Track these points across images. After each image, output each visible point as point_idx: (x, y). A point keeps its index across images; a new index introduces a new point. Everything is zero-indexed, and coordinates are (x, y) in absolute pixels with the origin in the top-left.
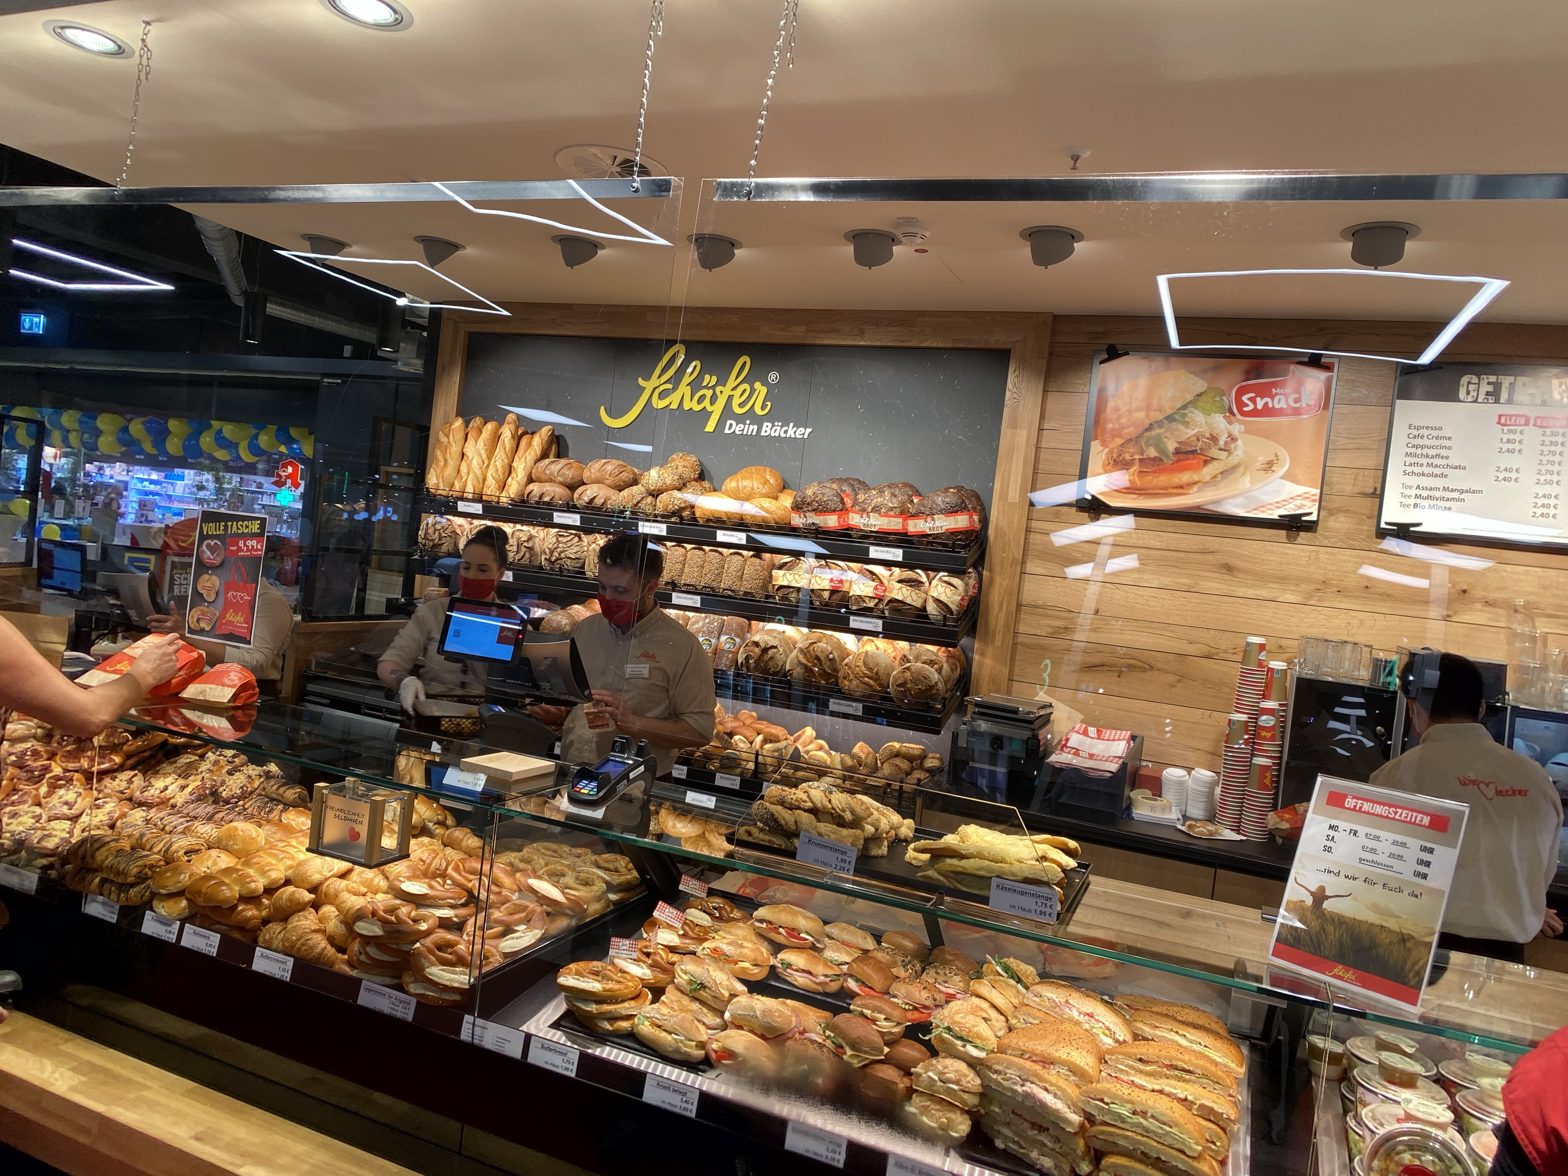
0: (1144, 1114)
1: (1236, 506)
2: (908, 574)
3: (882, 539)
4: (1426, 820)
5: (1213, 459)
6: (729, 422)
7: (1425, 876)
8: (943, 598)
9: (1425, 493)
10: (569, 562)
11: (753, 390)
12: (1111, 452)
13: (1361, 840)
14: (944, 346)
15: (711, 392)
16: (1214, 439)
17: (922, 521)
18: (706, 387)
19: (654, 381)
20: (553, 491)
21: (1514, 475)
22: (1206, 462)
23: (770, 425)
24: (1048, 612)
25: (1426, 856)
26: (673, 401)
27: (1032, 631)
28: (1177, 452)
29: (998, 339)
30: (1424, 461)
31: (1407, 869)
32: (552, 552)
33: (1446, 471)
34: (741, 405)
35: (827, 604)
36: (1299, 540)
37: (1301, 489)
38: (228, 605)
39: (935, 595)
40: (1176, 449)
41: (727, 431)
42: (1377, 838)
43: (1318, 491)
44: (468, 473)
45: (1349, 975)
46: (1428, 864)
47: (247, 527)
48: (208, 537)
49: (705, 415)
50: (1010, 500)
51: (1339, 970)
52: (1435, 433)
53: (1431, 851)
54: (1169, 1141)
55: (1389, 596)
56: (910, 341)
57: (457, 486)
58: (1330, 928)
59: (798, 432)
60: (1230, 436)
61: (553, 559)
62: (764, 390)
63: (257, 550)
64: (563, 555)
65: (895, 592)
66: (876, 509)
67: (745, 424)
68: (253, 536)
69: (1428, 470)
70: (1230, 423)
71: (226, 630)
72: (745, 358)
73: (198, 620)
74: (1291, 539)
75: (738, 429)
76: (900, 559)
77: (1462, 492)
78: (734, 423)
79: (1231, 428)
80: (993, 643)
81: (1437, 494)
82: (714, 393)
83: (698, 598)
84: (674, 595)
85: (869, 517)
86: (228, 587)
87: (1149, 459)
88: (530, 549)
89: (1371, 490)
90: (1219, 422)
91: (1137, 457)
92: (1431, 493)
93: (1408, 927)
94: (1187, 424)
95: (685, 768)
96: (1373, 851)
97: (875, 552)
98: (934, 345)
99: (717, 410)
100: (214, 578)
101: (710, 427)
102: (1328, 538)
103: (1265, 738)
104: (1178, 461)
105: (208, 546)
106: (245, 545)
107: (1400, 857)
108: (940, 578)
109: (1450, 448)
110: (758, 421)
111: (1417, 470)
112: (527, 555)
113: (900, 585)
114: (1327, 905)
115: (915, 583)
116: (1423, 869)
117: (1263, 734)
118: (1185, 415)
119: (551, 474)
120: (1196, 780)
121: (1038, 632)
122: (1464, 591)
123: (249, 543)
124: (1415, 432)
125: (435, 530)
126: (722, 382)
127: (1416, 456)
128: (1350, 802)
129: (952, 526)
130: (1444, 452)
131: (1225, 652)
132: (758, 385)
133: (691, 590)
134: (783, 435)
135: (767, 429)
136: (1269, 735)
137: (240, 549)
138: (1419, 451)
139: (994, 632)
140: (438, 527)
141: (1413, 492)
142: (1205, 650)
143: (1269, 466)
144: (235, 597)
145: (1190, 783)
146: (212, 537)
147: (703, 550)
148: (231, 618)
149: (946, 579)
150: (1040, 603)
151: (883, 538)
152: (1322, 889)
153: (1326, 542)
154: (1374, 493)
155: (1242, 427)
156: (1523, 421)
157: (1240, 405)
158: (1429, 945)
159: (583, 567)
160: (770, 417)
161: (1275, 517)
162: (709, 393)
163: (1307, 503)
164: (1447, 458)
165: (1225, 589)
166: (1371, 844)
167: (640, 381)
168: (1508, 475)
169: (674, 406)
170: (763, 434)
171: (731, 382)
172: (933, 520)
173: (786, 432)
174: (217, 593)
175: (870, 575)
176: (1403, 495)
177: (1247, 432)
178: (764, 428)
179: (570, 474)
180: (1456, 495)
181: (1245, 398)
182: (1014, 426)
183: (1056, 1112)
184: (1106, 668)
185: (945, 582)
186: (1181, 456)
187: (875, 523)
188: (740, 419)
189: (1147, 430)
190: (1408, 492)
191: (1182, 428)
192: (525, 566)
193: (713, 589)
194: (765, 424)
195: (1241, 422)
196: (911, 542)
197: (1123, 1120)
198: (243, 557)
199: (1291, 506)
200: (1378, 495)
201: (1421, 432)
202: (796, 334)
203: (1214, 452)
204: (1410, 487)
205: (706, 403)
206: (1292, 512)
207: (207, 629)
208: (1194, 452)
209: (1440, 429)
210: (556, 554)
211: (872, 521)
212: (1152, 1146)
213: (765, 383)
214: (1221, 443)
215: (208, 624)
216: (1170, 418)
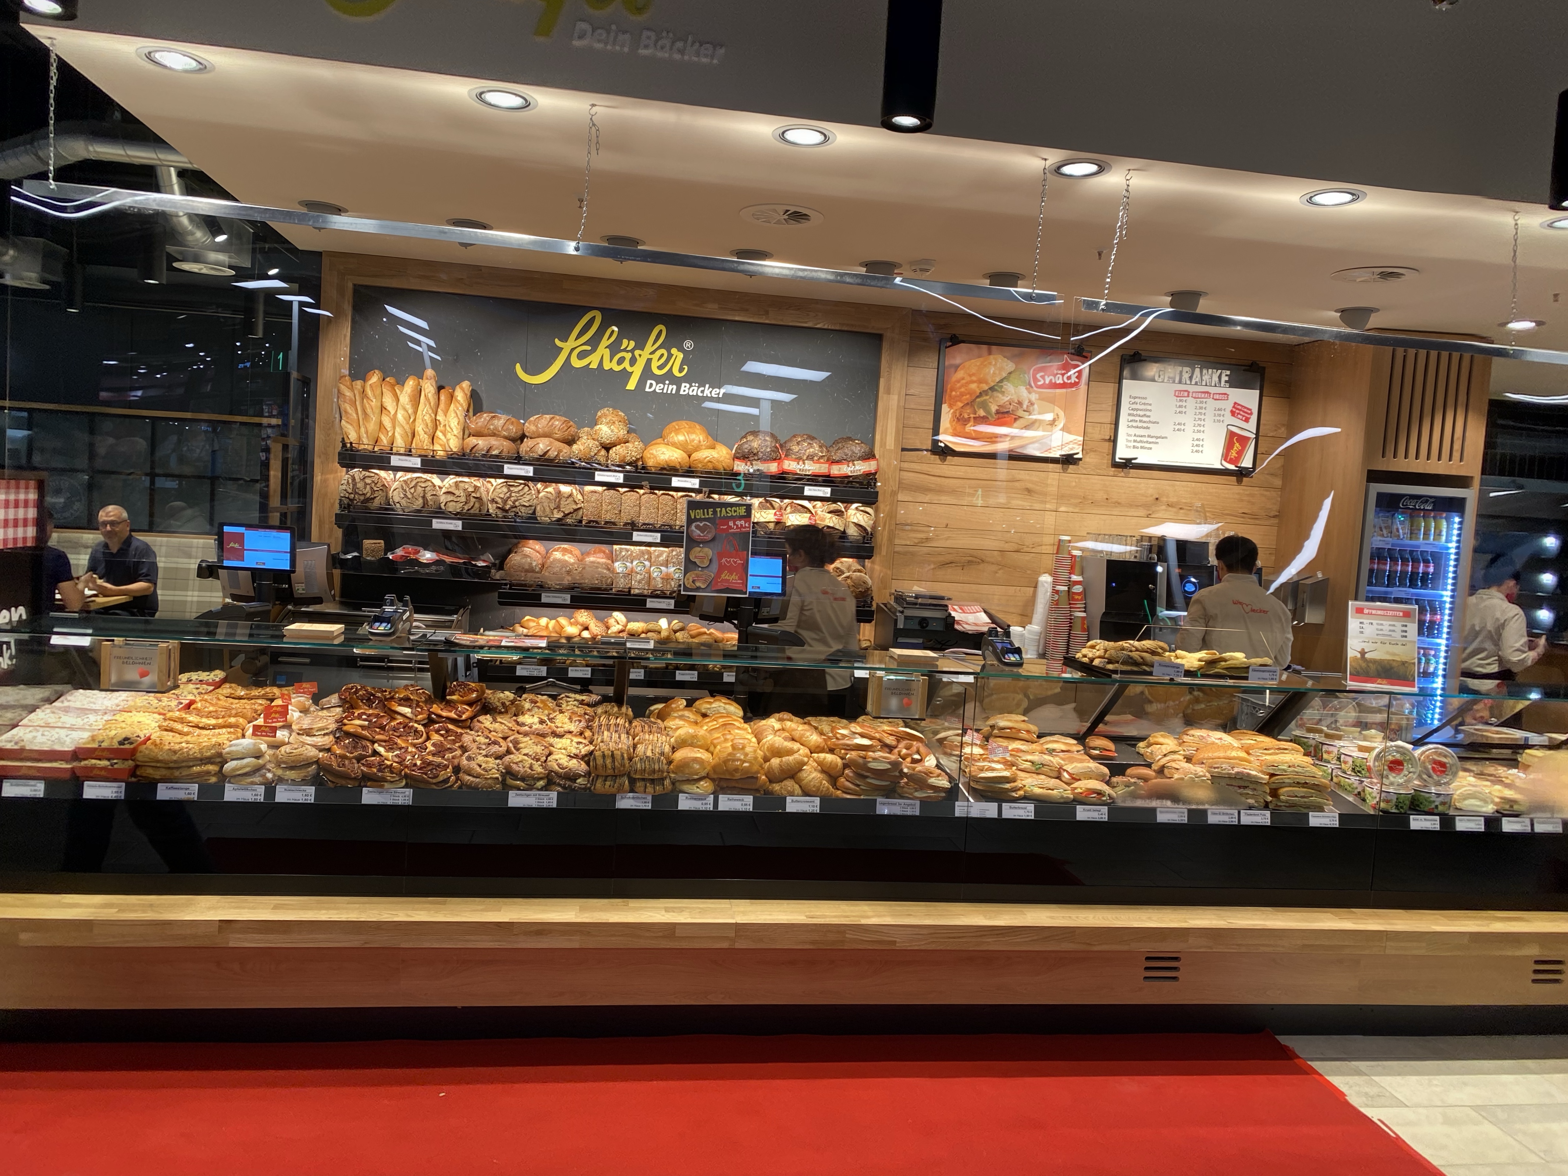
0: (1294, 766)
1: (1034, 449)
2: (833, 506)
3: (812, 480)
4: (1401, 614)
5: (1020, 417)
6: (649, 382)
7: (1406, 637)
8: (862, 523)
9: (1138, 439)
10: (523, 509)
11: (670, 355)
12: (954, 412)
13: (1375, 626)
14: (833, 328)
15: (630, 355)
16: (1020, 403)
17: (845, 466)
18: (625, 350)
19: (571, 343)
20: (499, 446)
21: (1182, 427)
22: (1016, 419)
23: (688, 386)
24: (915, 528)
25: (1404, 629)
26: (593, 361)
27: (904, 542)
28: (998, 412)
29: (874, 327)
30: (1138, 419)
31: (1398, 635)
32: (505, 502)
33: (1149, 425)
34: (660, 368)
35: (771, 533)
36: (1069, 471)
37: (1072, 437)
38: (721, 568)
39: (855, 521)
40: (997, 410)
41: (647, 389)
42: (1382, 624)
43: (1082, 439)
44: (394, 428)
45: (1385, 682)
46: (1406, 631)
47: (735, 511)
48: (696, 520)
49: (626, 375)
50: (888, 447)
51: (1379, 681)
52: (1143, 401)
53: (1406, 626)
54: (1307, 774)
55: (1119, 503)
56: (806, 322)
57: (384, 440)
58: (1371, 665)
59: (713, 392)
60: (1030, 401)
61: (507, 507)
62: (681, 356)
63: (745, 527)
64: (517, 504)
65: (827, 521)
66: (810, 458)
67: (664, 384)
68: (741, 517)
69: (1140, 425)
70: (1030, 393)
71: (720, 586)
72: (661, 327)
73: (693, 581)
74: (1065, 470)
75: (658, 388)
76: (829, 495)
77: (1157, 438)
78: (654, 383)
79: (1030, 396)
80: (880, 554)
81: (1145, 439)
82: (633, 356)
83: (659, 535)
84: (635, 533)
85: (804, 463)
86: (720, 556)
87: (980, 417)
88: (479, 499)
89: (1108, 437)
90: (1023, 391)
91: (972, 416)
92: (1142, 439)
93: (1404, 659)
94: (1003, 393)
95: (696, 673)
96: (1382, 630)
97: (808, 491)
98: (826, 327)
99: (637, 371)
100: (706, 549)
101: (631, 385)
102: (1085, 469)
103: (1077, 600)
104: (998, 419)
105: (697, 527)
106: (734, 524)
107: (1394, 631)
108: (857, 508)
109: (1150, 410)
110: (677, 382)
111: (1134, 424)
112: (477, 505)
113: (830, 515)
114: (1367, 656)
115: (838, 513)
116: (1404, 634)
117: (1076, 597)
118: (1002, 387)
119: (496, 428)
120: (1030, 632)
121: (908, 543)
122: (1157, 499)
123: (738, 523)
124: (1133, 401)
125: (366, 484)
126: (641, 346)
127: (1133, 415)
128: (1366, 611)
129: (867, 469)
130: (1148, 413)
131: (1028, 547)
132: (674, 351)
133: (648, 528)
134: (700, 394)
135: (685, 389)
136: (1080, 597)
137: (731, 528)
138: (1135, 413)
139: (881, 546)
140: (368, 481)
141: (1133, 438)
142: (1016, 547)
143: (1053, 423)
144: (729, 562)
145: (1027, 635)
146: (701, 520)
147: (656, 494)
148: (727, 577)
149: (862, 508)
150: (909, 522)
151: (815, 480)
152: (1363, 649)
153: (1084, 472)
154: (1110, 439)
155: (1037, 396)
156: (1186, 394)
157: (1036, 380)
158: (1414, 664)
159: (534, 513)
160: (688, 379)
161: (1058, 456)
162: (628, 356)
163: (1076, 446)
164: (1149, 416)
165: (1026, 504)
166: (1380, 627)
167: (557, 341)
168: (1179, 428)
169: (594, 366)
170: (682, 393)
171: (649, 348)
172: (854, 465)
173: (703, 392)
174: (711, 560)
175: (802, 509)
176: (1128, 441)
177: (1040, 399)
178: (683, 388)
179: (513, 430)
180: (1154, 440)
181: (1038, 376)
182: (888, 392)
183: (1255, 776)
184: (953, 565)
185: (862, 511)
186: (1000, 416)
187: (810, 468)
188: (660, 379)
189: (978, 397)
190: (1130, 438)
191: (1000, 395)
192: (475, 515)
193: (670, 526)
194: (683, 385)
195: (1036, 392)
196: (832, 482)
197: (1285, 771)
198: (734, 534)
199: (1066, 448)
200: (1114, 441)
201: (1136, 400)
202: (711, 310)
203: (1020, 413)
204: (1131, 435)
205: (626, 364)
206: (1068, 453)
207: (703, 587)
208: (1008, 412)
209: (1145, 398)
210: (510, 503)
211: (807, 467)
212: (1302, 779)
213: (681, 349)
214: (1025, 407)
215: (704, 583)
216: (992, 389)
